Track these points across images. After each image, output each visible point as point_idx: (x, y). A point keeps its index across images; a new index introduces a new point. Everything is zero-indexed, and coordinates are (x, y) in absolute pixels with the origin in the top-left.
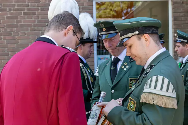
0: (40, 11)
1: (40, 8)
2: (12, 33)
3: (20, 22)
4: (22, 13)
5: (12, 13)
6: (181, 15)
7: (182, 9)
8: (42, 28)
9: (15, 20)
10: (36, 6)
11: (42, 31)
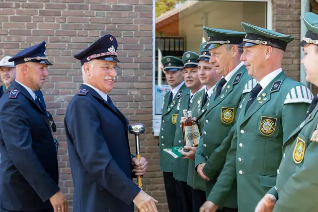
0: (67, 10)
1: (67, 5)
2: (20, 44)
3: (34, 26)
4: (37, 11)
5: (21, 11)
6: (286, 25)
7: (288, 16)
8: (70, 38)
9: (26, 23)
10: (60, 2)
11: (70, 42)
